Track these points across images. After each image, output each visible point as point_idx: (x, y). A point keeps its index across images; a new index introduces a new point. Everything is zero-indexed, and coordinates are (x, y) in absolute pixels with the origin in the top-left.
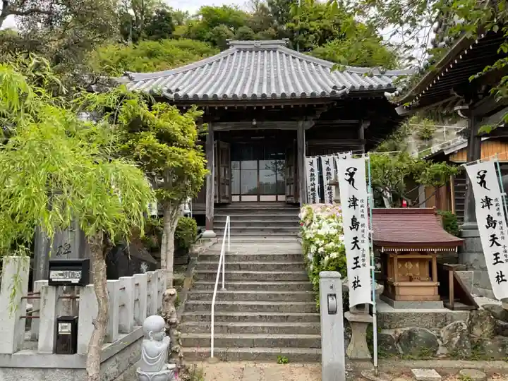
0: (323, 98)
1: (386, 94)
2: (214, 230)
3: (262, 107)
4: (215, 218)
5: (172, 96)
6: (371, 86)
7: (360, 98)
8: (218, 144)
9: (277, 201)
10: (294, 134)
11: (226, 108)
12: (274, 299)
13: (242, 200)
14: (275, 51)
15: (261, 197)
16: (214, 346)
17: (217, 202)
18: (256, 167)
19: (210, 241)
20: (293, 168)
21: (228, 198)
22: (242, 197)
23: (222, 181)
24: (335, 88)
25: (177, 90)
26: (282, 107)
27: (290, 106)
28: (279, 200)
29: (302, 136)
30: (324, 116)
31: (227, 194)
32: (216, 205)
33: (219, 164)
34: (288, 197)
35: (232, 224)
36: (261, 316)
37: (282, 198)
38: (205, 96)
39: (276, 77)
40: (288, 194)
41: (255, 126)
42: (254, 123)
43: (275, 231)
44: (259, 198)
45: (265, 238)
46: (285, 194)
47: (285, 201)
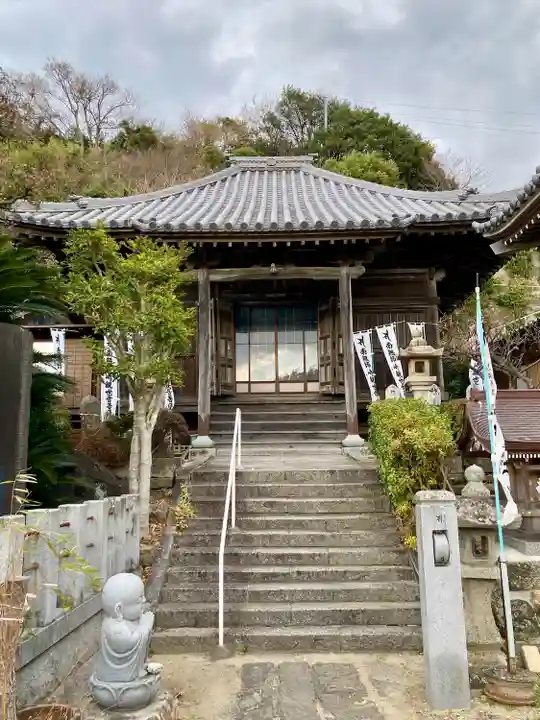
0: (380, 230)
1: (476, 224)
2: (210, 435)
3: (286, 243)
4: (212, 417)
5: (145, 227)
6: (449, 215)
7: (433, 234)
8: (217, 304)
10: (332, 286)
11: (230, 245)
12: (317, 543)
13: (252, 391)
14: (297, 172)
15: (283, 385)
16: (225, 625)
17: (215, 394)
18: (273, 340)
19: (204, 452)
20: (329, 340)
22: (253, 385)
23: (221, 361)
24: (395, 216)
25: (153, 220)
26: (317, 244)
27: (314, 242)
28: (309, 390)
29: (346, 290)
31: (229, 380)
32: (213, 398)
33: (216, 336)
34: (322, 384)
35: (243, 427)
36: (299, 573)
38: (198, 225)
40: (323, 380)
41: (274, 274)
42: (272, 269)
43: (305, 436)
44: (277, 387)
45: (291, 447)
46: (317, 381)
47: (318, 392)
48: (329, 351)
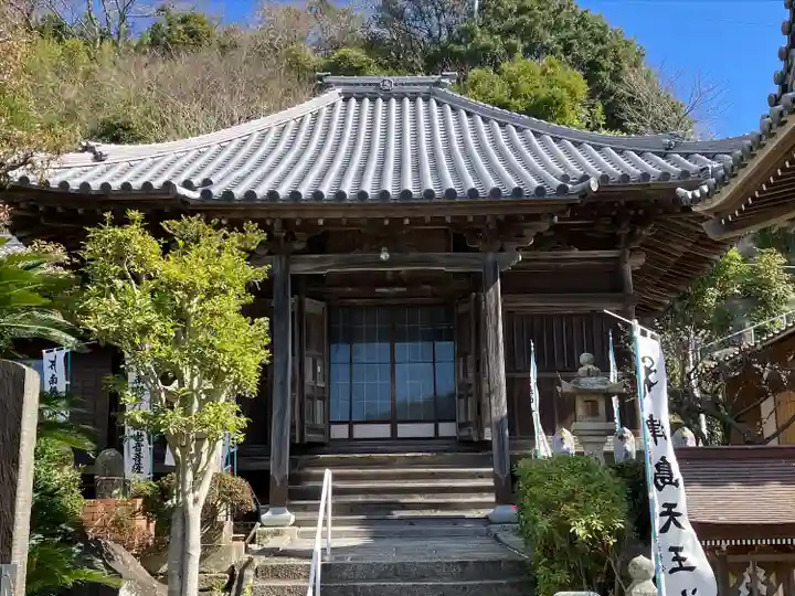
0: (541, 201)
1: (681, 192)
2: (288, 506)
3: (402, 220)
5: (194, 196)
6: (646, 176)
7: (622, 202)
8: (301, 304)
9: (437, 437)
11: (321, 222)
13: (356, 435)
14: (426, 99)
15: (400, 427)
17: (298, 441)
19: (279, 533)
20: (471, 358)
21: (321, 431)
22: (356, 427)
23: (307, 391)
24: (565, 178)
25: (207, 182)
26: (448, 220)
27: (466, 217)
28: (441, 433)
30: (541, 241)
31: (320, 421)
34: (461, 426)
35: (336, 492)
37: (447, 429)
39: (433, 155)
40: (463, 420)
41: (386, 263)
42: (384, 256)
44: (394, 431)
45: (411, 524)
46: (454, 420)
47: (455, 438)
48: (470, 375)
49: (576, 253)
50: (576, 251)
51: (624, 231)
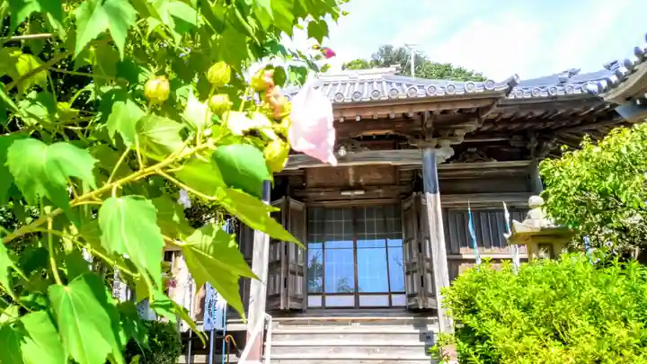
9: (391, 306)
13: (328, 305)
14: (380, 82)
15: (362, 298)
17: (282, 308)
20: (414, 243)
21: (300, 300)
22: (327, 298)
28: (394, 304)
31: (299, 292)
34: (410, 297)
37: (399, 300)
40: (411, 292)
41: (343, 159)
44: (357, 301)
47: (405, 307)
48: (415, 255)
49: (494, 163)
50: (495, 161)
51: (533, 144)
